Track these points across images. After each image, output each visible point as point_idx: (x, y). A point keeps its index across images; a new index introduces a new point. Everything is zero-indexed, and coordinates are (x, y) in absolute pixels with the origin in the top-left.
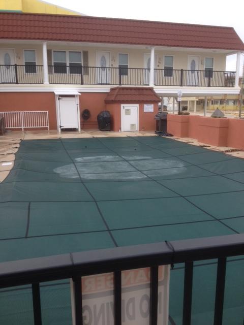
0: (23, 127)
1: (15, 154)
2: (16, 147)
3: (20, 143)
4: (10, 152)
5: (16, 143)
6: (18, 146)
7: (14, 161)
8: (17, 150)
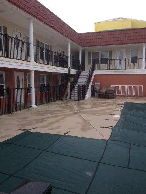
0: (126, 95)
1: (121, 110)
2: (122, 107)
3: (124, 104)
4: (118, 109)
5: (121, 104)
6: (123, 106)
7: (121, 115)
8: (122, 108)
